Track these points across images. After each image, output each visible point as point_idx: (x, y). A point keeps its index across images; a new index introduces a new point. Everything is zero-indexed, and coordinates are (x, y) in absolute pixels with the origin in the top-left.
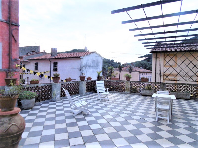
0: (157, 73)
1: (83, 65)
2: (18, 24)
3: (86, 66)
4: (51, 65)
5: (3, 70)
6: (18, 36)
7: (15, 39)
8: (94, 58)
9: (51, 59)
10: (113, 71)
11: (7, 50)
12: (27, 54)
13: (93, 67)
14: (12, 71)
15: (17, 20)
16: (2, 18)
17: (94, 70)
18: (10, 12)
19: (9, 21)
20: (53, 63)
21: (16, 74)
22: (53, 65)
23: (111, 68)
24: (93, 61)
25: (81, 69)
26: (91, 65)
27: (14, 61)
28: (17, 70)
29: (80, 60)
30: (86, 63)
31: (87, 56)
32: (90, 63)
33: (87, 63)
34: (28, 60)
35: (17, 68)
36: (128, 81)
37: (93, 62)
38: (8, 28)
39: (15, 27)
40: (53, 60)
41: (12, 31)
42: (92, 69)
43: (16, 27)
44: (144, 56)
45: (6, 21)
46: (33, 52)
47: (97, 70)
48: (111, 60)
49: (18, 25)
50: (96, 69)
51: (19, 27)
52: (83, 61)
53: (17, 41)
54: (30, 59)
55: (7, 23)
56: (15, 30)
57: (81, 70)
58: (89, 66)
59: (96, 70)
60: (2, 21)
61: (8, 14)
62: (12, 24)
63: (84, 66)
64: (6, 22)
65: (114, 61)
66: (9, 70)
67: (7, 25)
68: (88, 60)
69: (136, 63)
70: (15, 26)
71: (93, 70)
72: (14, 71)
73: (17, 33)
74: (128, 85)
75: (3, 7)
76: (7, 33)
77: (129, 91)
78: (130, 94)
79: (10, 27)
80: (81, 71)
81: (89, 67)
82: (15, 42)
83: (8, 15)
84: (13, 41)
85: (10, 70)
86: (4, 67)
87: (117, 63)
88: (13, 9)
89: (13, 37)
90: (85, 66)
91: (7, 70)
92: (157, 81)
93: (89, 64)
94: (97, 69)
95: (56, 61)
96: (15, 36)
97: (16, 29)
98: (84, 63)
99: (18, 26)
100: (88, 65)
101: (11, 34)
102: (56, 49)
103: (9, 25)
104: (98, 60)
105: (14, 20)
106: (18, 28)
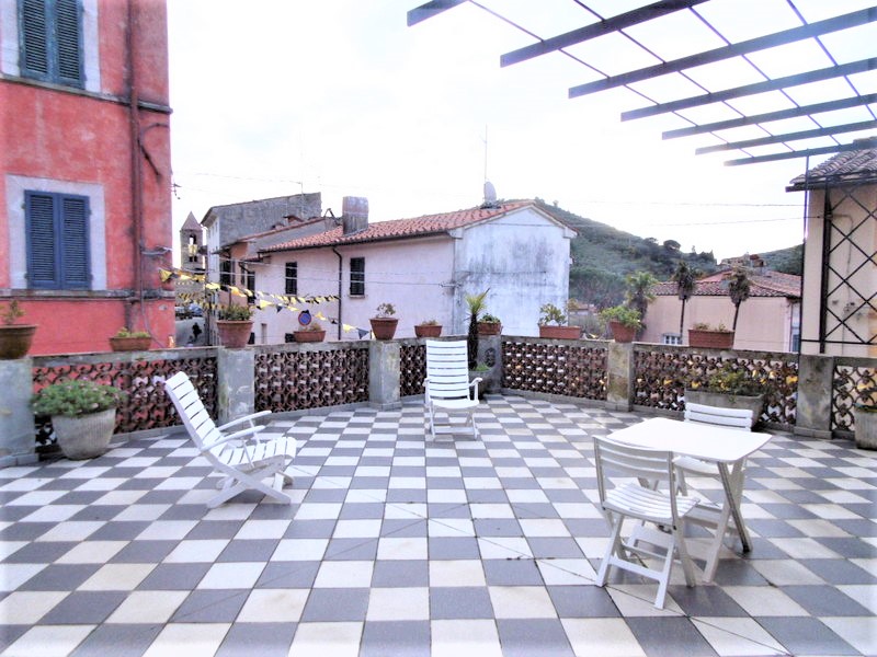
0: (834, 303)
1: (467, 268)
2: (167, 105)
3: (482, 274)
4: (340, 274)
5: (109, 295)
6: (167, 155)
7: (157, 167)
8: (524, 235)
9: (341, 244)
10: (649, 295)
11: (125, 214)
12: (274, 227)
13: (516, 275)
14: (145, 298)
15: (162, 88)
16: (101, 86)
17: (525, 290)
18: (131, 59)
19: (130, 95)
20: (349, 261)
21: (161, 308)
22: (347, 272)
23: (638, 279)
24: (519, 249)
25: (453, 289)
26: (509, 269)
27: (155, 258)
28: (166, 294)
29: (450, 245)
30: (480, 259)
31: (487, 226)
32: (501, 256)
33: (484, 256)
34: (263, 252)
35: (167, 285)
36: (621, 345)
37: (520, 253)
38: (128, 127)
39: (153, 119)
40: (347, 249)
41: (139, 134)
42: (510, 286)
43: (161, 119)
45: (118, 96)
46: (291, 218)
47: (539, 288)
48: (661, 243)
49: (164, 108)
50: (535, 284)
51: (172, 117)
52: (465, 247)
53: (165, 175)
54: (267, 249)
55: (121, 104)
56: (155, 133)
57: (456, 291)
58: (498, 274)
59: (536, 291)
60: (101, 100)
61: (125, 66)
62: (140, 108)
63: (470, 273)
64: (116, 99)
65: (679, 246)
66: (133, 295)
67: (124, 114)
68: (490, 246)
70: (155, 114)
71: (518, 290)
72: (152, 297)
73: (164, 142)
74: (621, 365)
75: (103, 41)
76: (124, 146)
77: (625, 396)
78: (631, 410)
79: (132, 118)
80: (456, 297)
81: (496, 277)
82: (155, 180)
83: (125, 69)
84: (147, 176)
85: (138, 292)
86: (116, 280)
87: (693, 254)
88: (143, 44)
89: (147, 157)
90: (475, 274)
91: (127, 293)
93: (498, 265)
94: (541, 285)
95: (357, 254)
96: (154, 156)
97: (158, 125)
98: (469, 260)
99: (167, 113)
100: (492, 269)
101: (136, 148)
102: (365, 201)
103: (127, 109)
104: (543, 244)
105: (148, 91)
106: (168, 119)
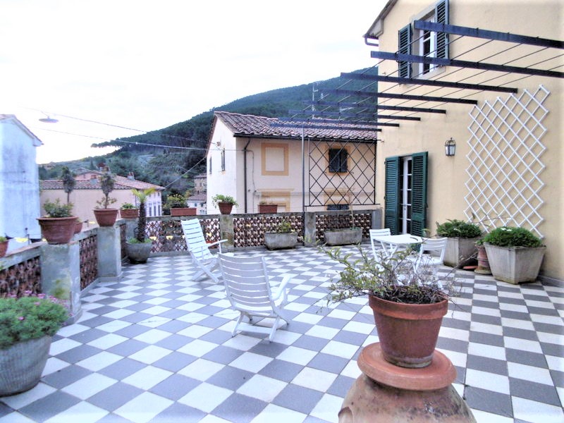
0: (249, 191)
17: (12, 186)
44: (109, 141)
47: (22, 185)
50: (19, 182)
59: (19, 188)
69: (89, 163)
74: (229, 226)
77: (232, 243)
92: (250, 212)
94: (22, 182)
104: (21, 149)
